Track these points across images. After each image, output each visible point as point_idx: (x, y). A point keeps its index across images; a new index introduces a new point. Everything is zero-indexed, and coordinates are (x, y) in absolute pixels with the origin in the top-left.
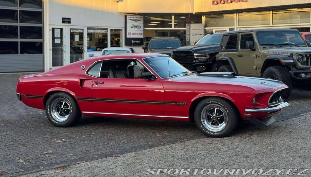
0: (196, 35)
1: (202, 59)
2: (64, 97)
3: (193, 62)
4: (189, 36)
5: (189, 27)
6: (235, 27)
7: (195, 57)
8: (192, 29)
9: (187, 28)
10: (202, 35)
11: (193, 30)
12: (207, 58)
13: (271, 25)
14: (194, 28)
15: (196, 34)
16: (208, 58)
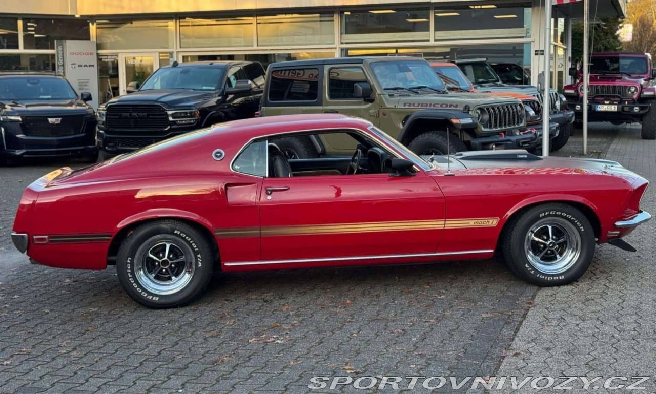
0: (79, 66)
1: (184, 122)
2: (176, 232)
3: (166, 129)
4: (64, 69)
5: (63, 48)
6: (174, 50)
7: (171, 119)
8: (70, 53)
9: (57, 51)
10: (93, 66)
11: (72, 56)
12: (196, 120)
13: (255, 47)
14: (74, 52)
15: (80, 64)
16: (196, 118)
